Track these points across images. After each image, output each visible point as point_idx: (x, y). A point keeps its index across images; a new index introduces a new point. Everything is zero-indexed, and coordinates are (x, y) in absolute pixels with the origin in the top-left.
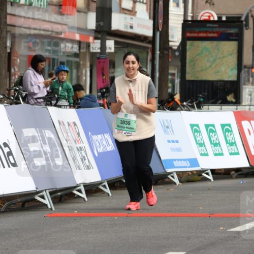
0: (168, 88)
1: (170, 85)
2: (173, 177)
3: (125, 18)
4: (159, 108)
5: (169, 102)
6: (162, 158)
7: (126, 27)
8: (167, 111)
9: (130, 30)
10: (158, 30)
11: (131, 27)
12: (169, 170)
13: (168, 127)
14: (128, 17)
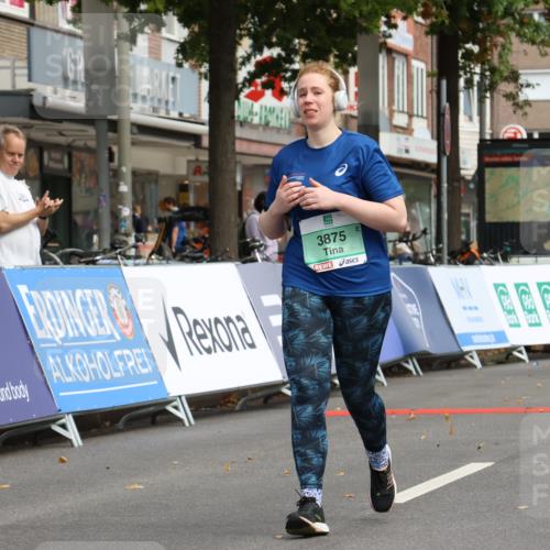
0: (460, 233)
1: (463, 230)
2: (471, 357)
3: (398, 139)
4: (449, 263)
5: (463, 254)
6: (456, 332)
7: (400, 150)
8: (461, 265)
9: (405, 156)
10: (445, 154)
11: (407, 151)
12: (465, 349)
13: (462, 289)
14: (402, 137)
